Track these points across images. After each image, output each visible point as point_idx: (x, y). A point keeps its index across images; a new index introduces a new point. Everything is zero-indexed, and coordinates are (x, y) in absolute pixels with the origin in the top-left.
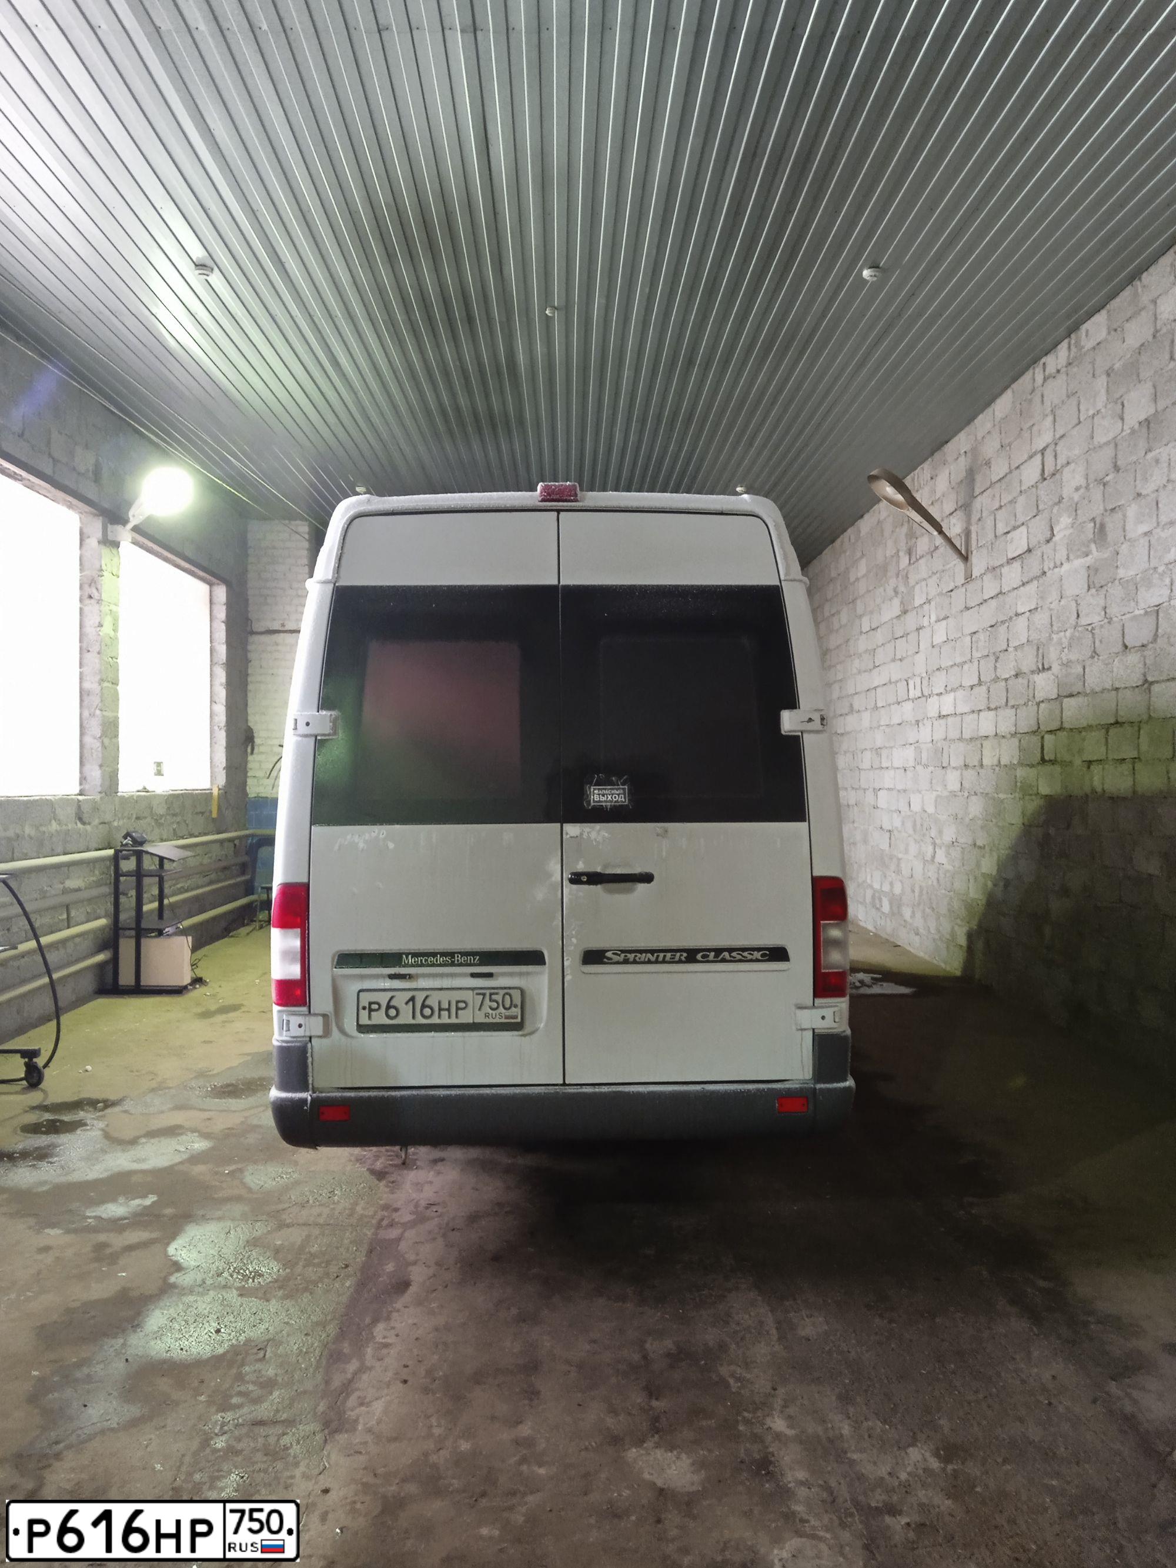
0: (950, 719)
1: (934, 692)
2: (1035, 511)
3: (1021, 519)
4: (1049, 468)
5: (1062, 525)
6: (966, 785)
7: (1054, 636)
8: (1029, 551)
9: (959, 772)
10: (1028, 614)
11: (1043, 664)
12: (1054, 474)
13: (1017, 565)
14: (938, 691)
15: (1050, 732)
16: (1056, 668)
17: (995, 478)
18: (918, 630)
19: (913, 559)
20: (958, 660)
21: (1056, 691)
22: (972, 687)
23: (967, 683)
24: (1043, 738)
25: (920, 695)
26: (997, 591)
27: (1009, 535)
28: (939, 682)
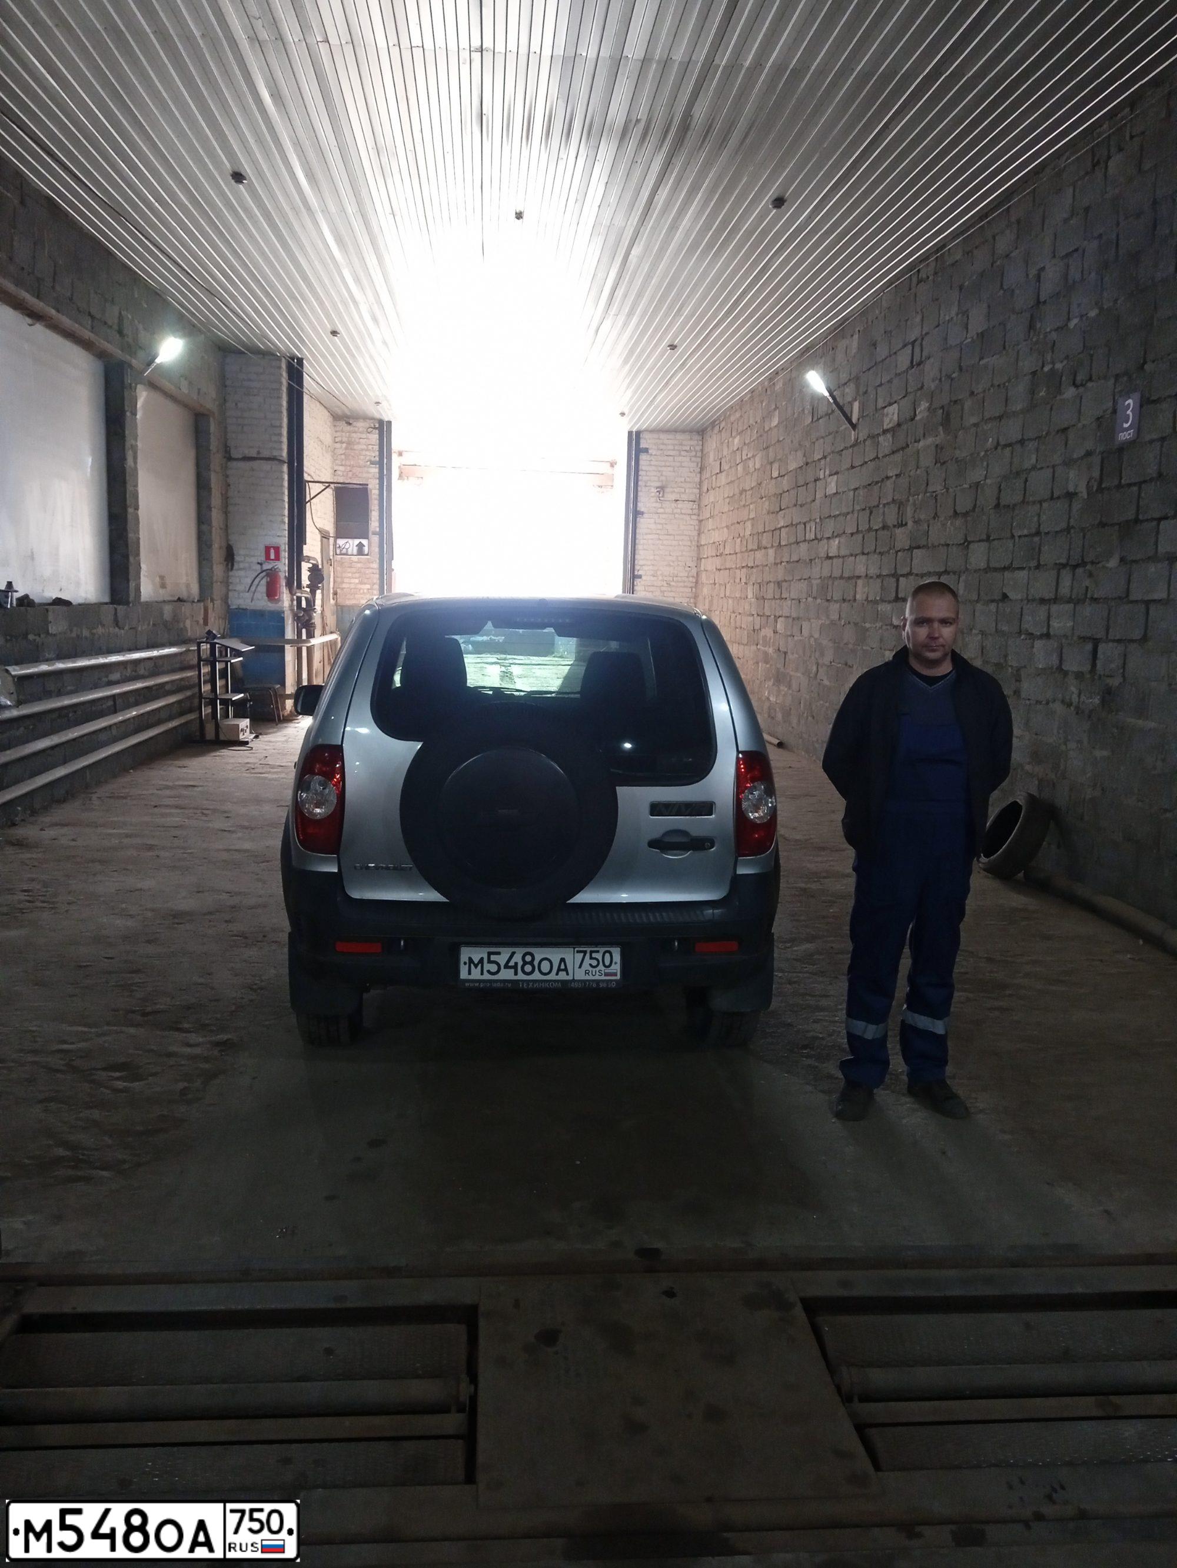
0: (835, 560)
1: (825, 536)
2: (904, 392)
3: (895, 399)
4: (917, 359)
5: (922, 408)
6: (843, 615)
7: (911, 498)
8: (899, 425)
9: (837, 606)
10: (894, 477)
11: (902, 521)
12: (919, 364)
13: (889, 436)
14: (827, 536)
15: (903, 576)
16: (910, 523)
17: (879, 359)
18: (815, 481)
19: (815, 419)
20: (844, 510)
21: (909, 542)
22: (852, 534)
23: (849, 531)
24: (898, 580)
25: (813, 537)
26: (874, 455)
27: (886, 410)
28: (830, 527)
